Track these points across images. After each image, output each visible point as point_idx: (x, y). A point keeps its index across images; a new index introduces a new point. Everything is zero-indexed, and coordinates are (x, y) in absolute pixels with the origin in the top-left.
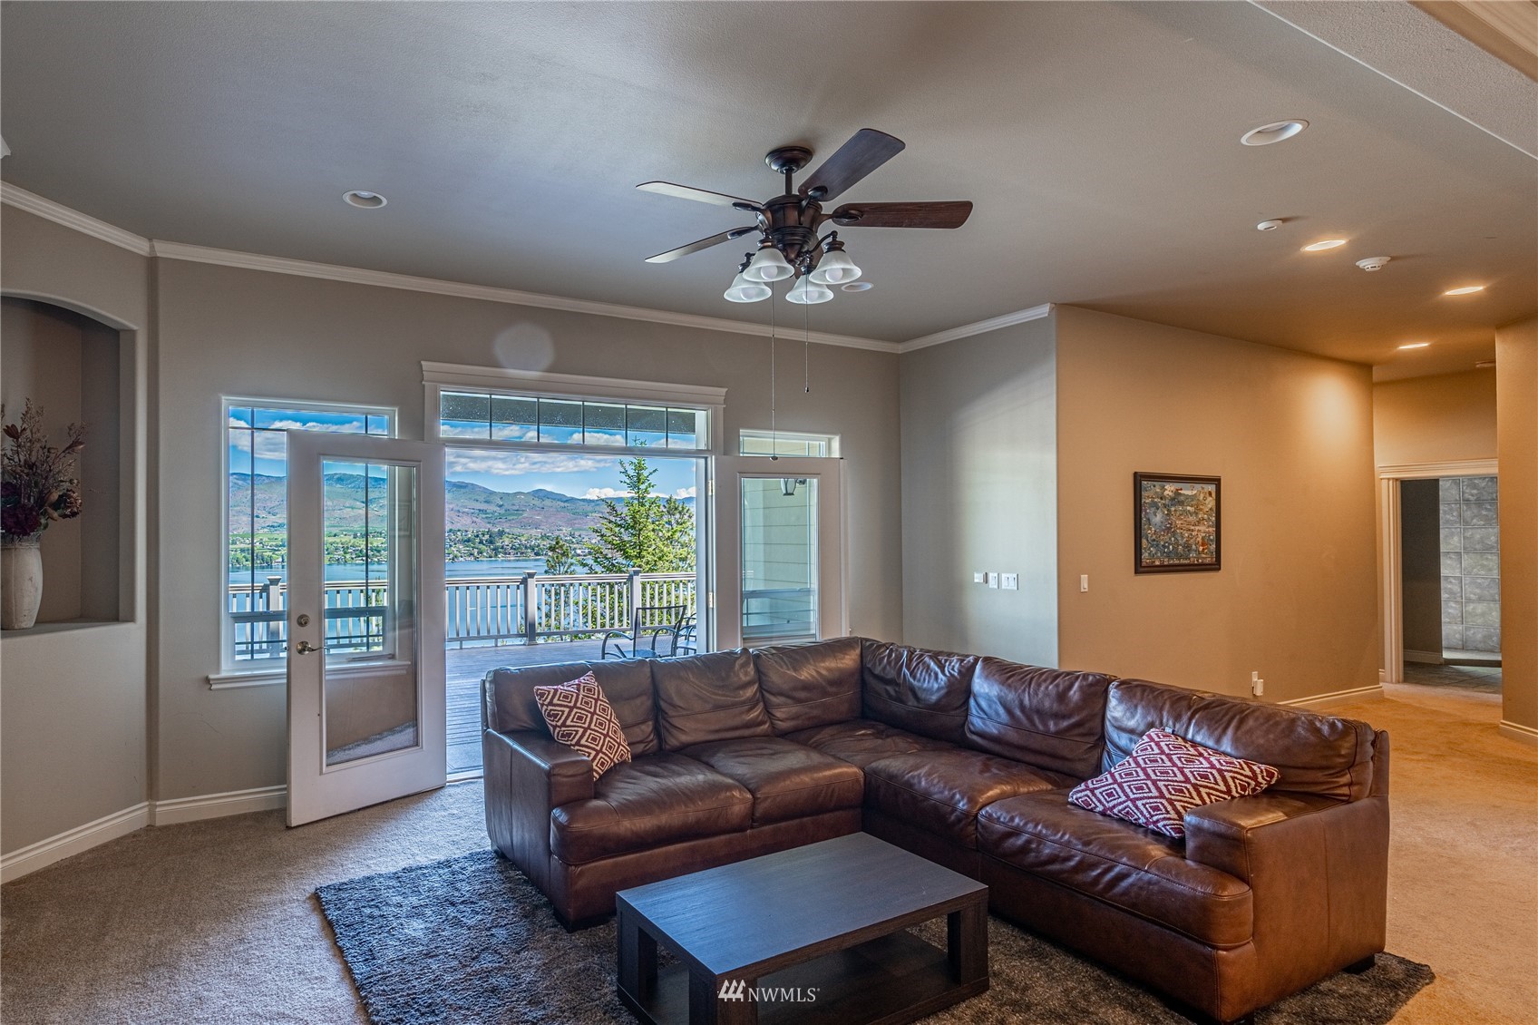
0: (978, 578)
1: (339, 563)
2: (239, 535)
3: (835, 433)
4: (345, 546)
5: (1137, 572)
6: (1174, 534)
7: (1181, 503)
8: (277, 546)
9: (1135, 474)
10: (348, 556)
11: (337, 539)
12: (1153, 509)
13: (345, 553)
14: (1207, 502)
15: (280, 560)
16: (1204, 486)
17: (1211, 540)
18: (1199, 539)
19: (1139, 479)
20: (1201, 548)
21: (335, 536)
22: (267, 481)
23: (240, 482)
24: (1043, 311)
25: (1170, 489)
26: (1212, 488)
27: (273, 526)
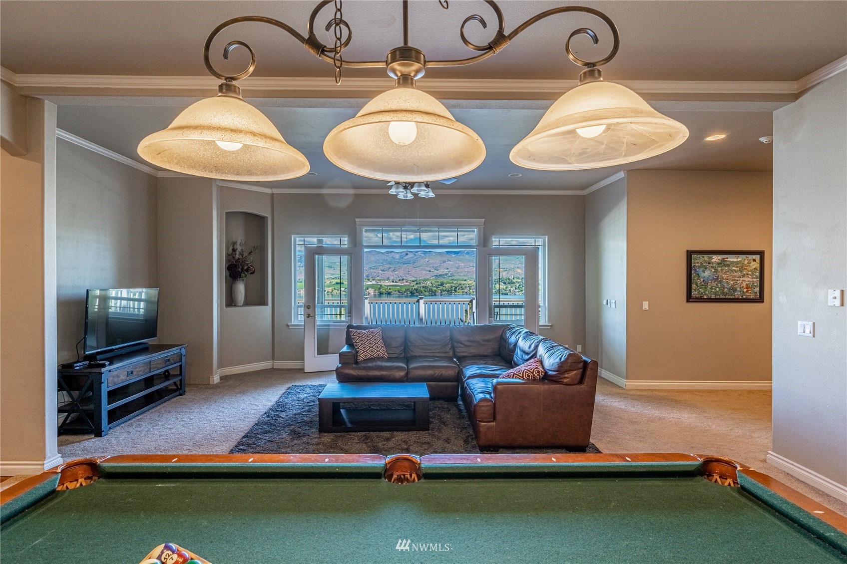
0: (605, 302)
1: (467, 294)
2: (422, 280)
3: (546, 235)
4: (470, 286)
5: (688, 301)
6: (720, 282)
7: (728, 266)
8: (438, 285)
9: (687, 251)
10: (471, 291)
11: (466, 282)
12: (702, 269)
13: (470, 289)
14: (751, 265)
15: (440, 292)
16: (747, 256)
17: (755, 286)
18: (744, 285)
19: (690, 254)
20: (745, 290)
21: (465, 280)
22: (434, 254)
23: (422, 255)
24: (621, 174)
25: (716, 258)
26: (757, 257)
27: (437, 276)
